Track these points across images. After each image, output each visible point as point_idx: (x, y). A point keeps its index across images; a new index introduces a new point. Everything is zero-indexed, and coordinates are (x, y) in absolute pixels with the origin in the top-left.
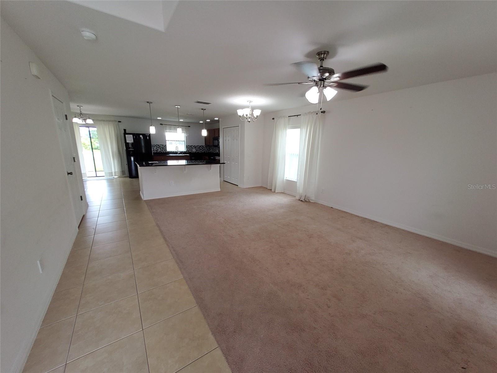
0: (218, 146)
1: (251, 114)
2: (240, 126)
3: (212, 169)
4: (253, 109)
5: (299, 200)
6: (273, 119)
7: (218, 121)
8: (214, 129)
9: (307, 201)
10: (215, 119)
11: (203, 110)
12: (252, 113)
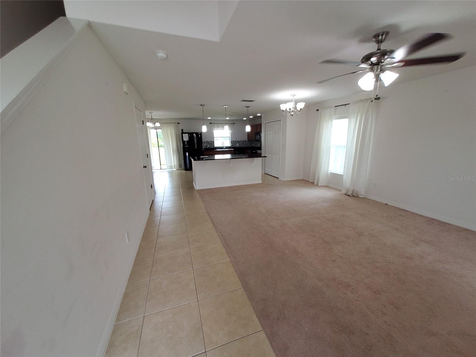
0: (259, 141)
1: (294, 107)
2: (282, 120)
3: (254, 162)
4: (296, 102)
5: (346, 194)
6: (318, 110)
7: (260, 117)
8: (256, 125)
9: (355, 195)
10: (258, 115)
11: (247, 108)
12: (296, 107)
